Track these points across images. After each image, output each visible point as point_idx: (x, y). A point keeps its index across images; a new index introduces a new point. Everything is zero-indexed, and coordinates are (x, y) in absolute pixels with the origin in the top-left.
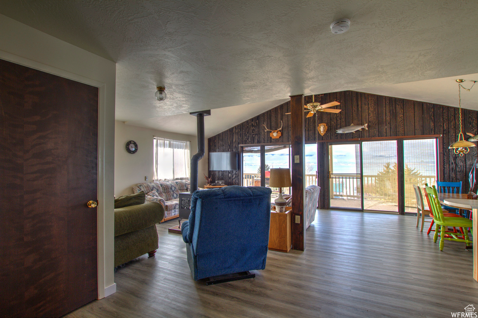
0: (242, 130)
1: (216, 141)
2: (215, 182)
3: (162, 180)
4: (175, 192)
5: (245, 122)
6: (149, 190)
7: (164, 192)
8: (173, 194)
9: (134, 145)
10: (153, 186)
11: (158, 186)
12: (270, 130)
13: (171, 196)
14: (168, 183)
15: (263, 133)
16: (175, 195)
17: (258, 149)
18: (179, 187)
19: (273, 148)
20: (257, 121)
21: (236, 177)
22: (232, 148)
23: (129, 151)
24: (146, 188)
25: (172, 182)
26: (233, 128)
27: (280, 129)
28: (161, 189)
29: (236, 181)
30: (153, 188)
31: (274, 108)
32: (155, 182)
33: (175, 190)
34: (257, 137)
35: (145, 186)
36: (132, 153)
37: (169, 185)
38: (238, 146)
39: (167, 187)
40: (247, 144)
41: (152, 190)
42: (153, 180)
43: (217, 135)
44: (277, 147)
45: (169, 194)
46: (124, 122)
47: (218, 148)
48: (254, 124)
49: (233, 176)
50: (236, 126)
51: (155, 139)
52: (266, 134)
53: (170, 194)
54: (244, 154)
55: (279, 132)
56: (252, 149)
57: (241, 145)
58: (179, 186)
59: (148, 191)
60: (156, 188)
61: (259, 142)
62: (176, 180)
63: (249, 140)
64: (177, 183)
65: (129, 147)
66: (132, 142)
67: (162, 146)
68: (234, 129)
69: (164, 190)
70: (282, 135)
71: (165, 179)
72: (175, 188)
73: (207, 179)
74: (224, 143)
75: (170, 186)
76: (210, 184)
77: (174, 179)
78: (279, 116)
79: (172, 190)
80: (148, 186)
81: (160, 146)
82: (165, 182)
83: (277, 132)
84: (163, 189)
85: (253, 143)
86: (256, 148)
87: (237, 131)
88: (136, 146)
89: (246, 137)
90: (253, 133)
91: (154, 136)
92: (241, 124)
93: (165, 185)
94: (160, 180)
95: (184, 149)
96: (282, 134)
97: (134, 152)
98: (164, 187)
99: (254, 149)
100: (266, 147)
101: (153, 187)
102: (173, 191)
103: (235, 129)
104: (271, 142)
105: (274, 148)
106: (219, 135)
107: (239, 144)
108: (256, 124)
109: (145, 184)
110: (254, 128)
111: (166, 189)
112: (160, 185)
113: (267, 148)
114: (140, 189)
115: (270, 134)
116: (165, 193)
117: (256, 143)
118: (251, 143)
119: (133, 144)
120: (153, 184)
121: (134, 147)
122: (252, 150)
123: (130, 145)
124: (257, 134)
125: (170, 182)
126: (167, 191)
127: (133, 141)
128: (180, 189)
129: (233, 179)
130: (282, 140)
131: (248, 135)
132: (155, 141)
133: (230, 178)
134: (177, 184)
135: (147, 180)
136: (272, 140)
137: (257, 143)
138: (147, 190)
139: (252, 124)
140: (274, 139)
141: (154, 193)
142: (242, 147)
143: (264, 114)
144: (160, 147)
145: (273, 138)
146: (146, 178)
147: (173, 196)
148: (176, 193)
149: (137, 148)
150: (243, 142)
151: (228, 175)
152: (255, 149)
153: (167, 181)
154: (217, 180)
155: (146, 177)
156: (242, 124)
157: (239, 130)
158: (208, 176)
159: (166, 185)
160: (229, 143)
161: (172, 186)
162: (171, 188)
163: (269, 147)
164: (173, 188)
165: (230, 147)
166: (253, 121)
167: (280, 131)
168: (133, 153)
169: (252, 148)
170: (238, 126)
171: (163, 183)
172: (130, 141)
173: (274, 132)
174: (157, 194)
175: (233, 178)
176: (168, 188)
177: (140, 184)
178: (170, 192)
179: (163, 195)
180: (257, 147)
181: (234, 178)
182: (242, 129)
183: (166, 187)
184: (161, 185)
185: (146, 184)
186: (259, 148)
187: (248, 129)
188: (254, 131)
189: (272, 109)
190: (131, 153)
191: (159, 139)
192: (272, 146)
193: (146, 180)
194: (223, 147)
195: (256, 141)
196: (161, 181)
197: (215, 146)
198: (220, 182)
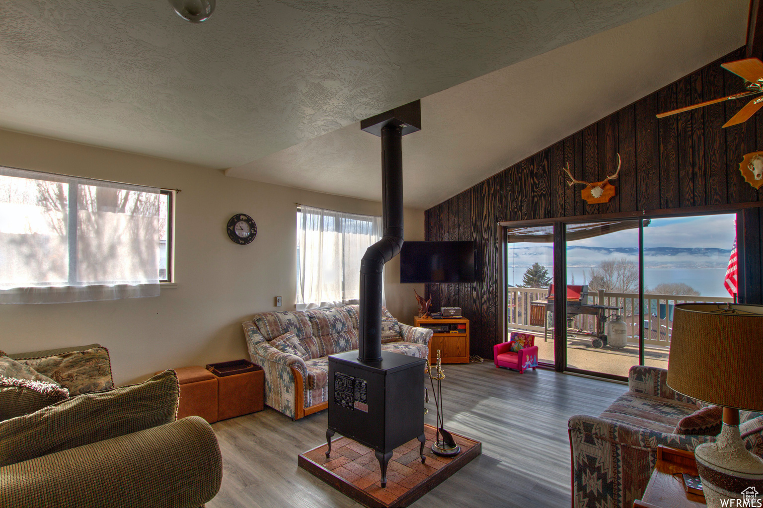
0: (506, 190)
1: (442, 216)
2: (440, 310)
3: (316, 306)
4: (344, 335)
5: (512, 167)
6: (278, 330)
7: (316, 334)
8: (338, 339)
9: (247, 225)
10: (289, 320)
11: (302, 321)
12: (581, 182)
13: (331, 345)
14: (328, 313)
15: (561, 191)
16: (342, 343)
17: (548, 231)
18: (355, 322)
19: (588, 229)
20: (545, 163)
21: (489, 299)
22: (479, 230)
23: (235, 238)
24: (271, 326)
25: (339, 309)
26: (482, 184)
27: (614, 176)
28: (309, 329)
29: (489, 307)
30: (288, 327)
31: (593, 125)
32: (298, 310)
33: (342, 329)
34: (543, 203)
35: (269, 321)
36: (242, 244)
37: (330, 317)
38: (495, 225)
39: (323, 323)
40: (518, 220)
41: (286, 331)
42: (295, 305)
43: (445, 202)
44: (599, 225)
45: (327, 338)
46: (223, 171)
47: (448, 232)
48: (535, 170)
49: (482, 297)
50: (491, 178)
51: (299, 210)
52: (568, 192)
53: (329, 340)
54: (510, 245)
55: (609, 186)
56: (532, 232)
57: (503, 224)
58: (354, 319)
59: (276, 333)
60: (295, 326)
61: (549, 214)
62: (349, 304)
63: (524, 209)
64: (349, 311)
65: (234, 229)
66: (242, 217)
67: (316, 227)
68: (486, 185)
69: (316, 330)
70: (616, 194)
71: (323, 304)
72: (343, 324)
73: (421, 301)
74: (461, 220)
75: (332, 319)
76: (429, 315)
77: (344, 303)
78: (609, 144)
79: (336, 330)
80: (275, 322)
81: (312, 226)
82: (322, 311)
83: (603, 187)
84: (315, 326)
85: (534, 218)
86: (542, 230)
87: (493, 190)
88: (252, 225)
89: (515, 204)
90: (534, 192)
91: (297, 204)
92: (502, 172)
93: (318, 318)
94: (311, 305)
95: (368, 235)
96: (618, 191)
97: (247, 241)
98: (317, 323)
99: (535, 231)
100: (568, 226)
101: (290, 323)
102: (338, 333)
103: (488, 185)
104: (584, 212)
105: (591, 228)
106: (449, 202)
107: (497, 220)
108: (541, 171)
109: (270, 318)
110: (535, 180)
111: (322, 327)
112: (307, 318)
113: (570, 228)
114: (258, 327)
115: (580, 193)
116: (319, 336)
117: (543, 216)
118: (529, 218)
119: (244, 223)
120: (290, 316)
121: (248, 228)
122: (530, 234)
123: (237, 224)
124: (545, 195)
125: (333, 310)
126: (323, 333)
127: (245, 215)
128: (355, 326)
129: (482, 305)
130: (617, 206)
131: (520, 198)
132: (299, 215)
133: (475, 301)
134: (350, 315)
135: (278, 304)
136: (588, 208)
137: (545, 217)
138: (273, 331)
139: (532, 171)
140: (592, 205)
141: (288, 340)
142: (505, 229)
143: (563, 143)
144: (311, 230)
145: (590, 201)
146: (276, 301)
147: (337, 343)
148: (344, 338)
149: (254, 230)
150: (508, 217)
151: (472, 293)
152: (538, 231)
153: (327, 306)
154: (444, 306)
155: (276, 298)
156: (506, 172)
157: (498, 188)
158: (425, 297)
159: (321, 316)
160: (474, 218)
161: (336, 320)
162: (334, 326)
163: (578, 225)
164: (339, 326)
165: (474, 229)
166: (532, 163)
167: (611, 182)
168: (245, 244)
169: (529, 229)
170: (495, 178)
171: (315, 313)
172: (236, 215)
173: (593, 187)
174: (296, 341)
175: (483, 301)
176: (327, 325)
177: (259, 315)
178: (331, 334)
179: (312, 342)
180: (543, 228)
181: (485, 302)
182: (506, 184)
183: (320, 323)
184: (311, 318)
185: (272, 315)
186: (550, 229)
187: (521, 184)
188: (537, 188)
189: (588, 128)
190: (238, 243)
191: (310, 212)
192: (586, 224)
193: (276, 305)
194: (459, 229)
195: (542, 212)
196: (313, 308)
197: (441, 227)
198: (450, 311)
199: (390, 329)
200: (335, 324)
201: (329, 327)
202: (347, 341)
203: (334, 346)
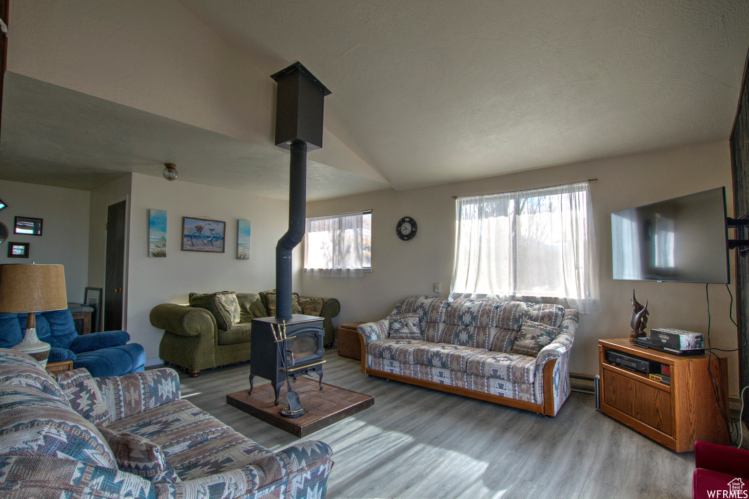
9: (409, 225)
14: (468, 304)
16: (464, 336)
24: (407, 305)
35: (408, 301)
46: (393, 189)
64: (499, 307)
65: (401, 229)
82: (465, 302)
93: (452, 307)
97: (409, 237)
109: (411, 299)
112: (444, 305)
116: (447, 324)
119: (407, 223)
123: (403, 225)
127: (409, 218)
146: (434, 287)
147: (457, 335)
149: (415, 228)
159: (456, 306)
162: (460, 317)
168: (408, 240)
171: (456, 302)
172: (404, 218)
178: (455, 325)
179: (434, 327)
183: (450, 311)
184: (449, 306)
185: (416, 298)
190: (403, 239)
193: (434, 291)
198: (661, 336)
199: (533, 338)
200: (462, 315)
201: (455, 318)
202: (470, 337)
203: (453, 336)
